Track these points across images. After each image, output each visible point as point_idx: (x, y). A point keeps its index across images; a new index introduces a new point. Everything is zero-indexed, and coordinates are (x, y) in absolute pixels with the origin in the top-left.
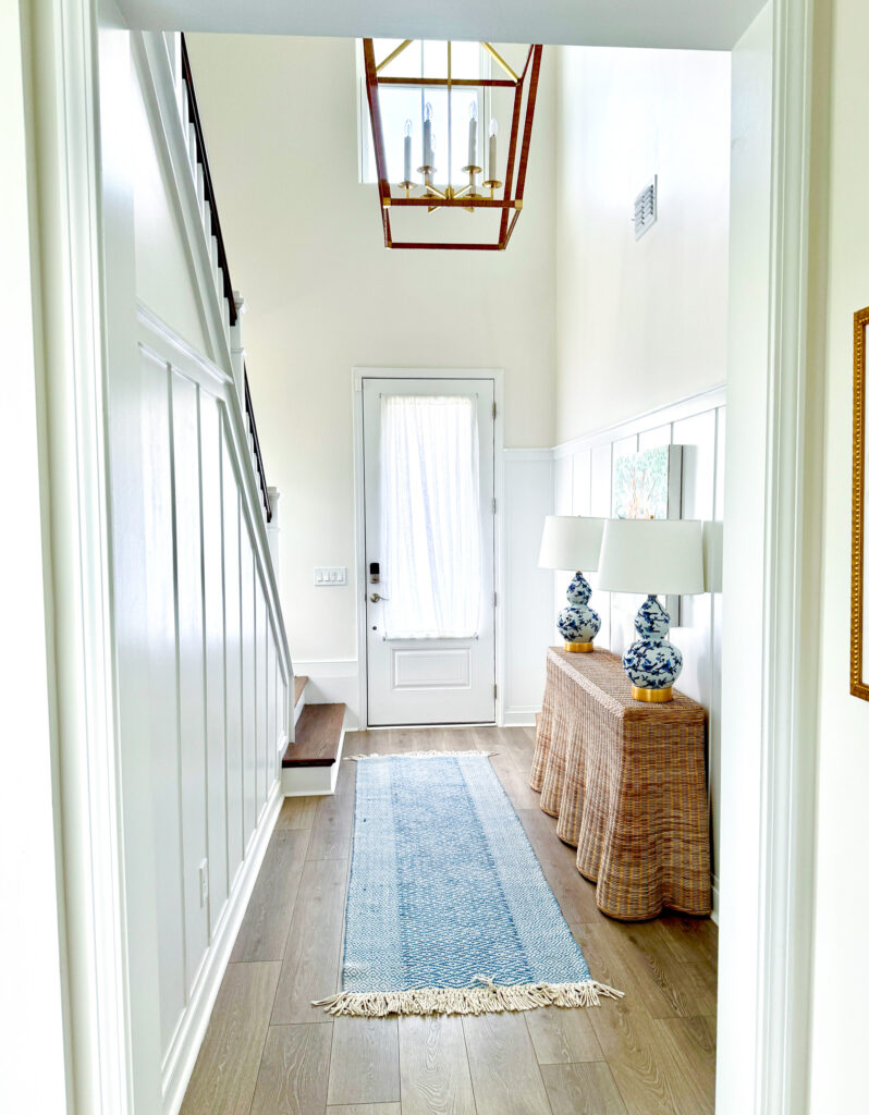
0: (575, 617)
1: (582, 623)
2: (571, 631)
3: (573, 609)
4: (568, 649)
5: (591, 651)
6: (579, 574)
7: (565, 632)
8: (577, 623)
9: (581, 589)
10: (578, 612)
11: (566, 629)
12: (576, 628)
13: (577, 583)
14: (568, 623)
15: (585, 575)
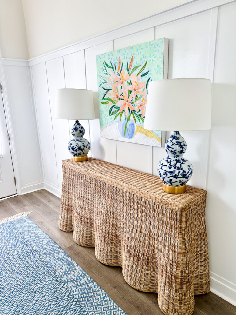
0: (80, 144)
1: (84, 147)
2: (79, 151)
3: (78, 140)
4: (76, 161)
5: (87, 160)
6: (77, 121)
7: (75, 153)
8: (82, 147)
9: (80, 129)
10: (81, 142)
11: (76, 151)
12: (82, 150)
13: (78, 126)
14: (77, 148)
15: (80, 122)
